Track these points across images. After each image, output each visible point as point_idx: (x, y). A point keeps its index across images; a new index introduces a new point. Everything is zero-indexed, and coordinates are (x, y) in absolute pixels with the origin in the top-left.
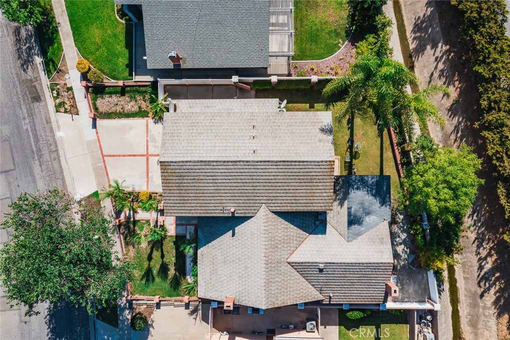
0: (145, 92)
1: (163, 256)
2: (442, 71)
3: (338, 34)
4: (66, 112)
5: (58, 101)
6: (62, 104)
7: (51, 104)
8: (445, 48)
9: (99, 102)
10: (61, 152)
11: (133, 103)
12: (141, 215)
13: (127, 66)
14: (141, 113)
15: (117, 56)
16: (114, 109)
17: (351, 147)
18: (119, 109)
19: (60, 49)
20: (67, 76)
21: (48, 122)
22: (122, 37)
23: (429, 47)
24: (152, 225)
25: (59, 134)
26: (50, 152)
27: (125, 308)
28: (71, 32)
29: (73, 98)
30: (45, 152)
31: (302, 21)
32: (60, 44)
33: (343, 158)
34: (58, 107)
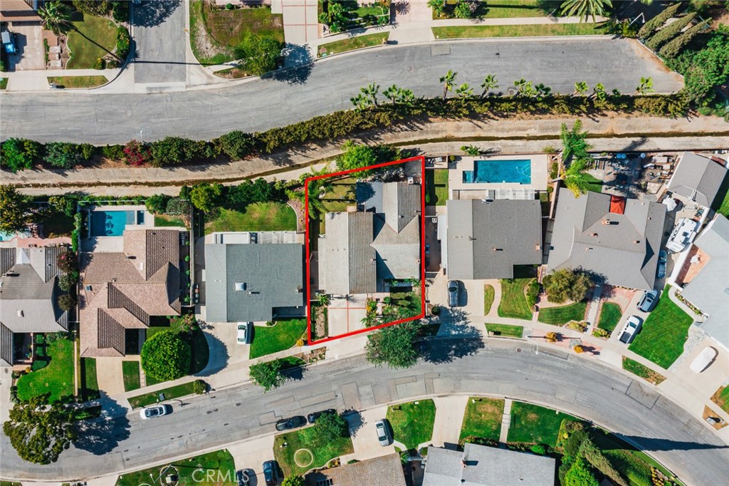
0: (314, 309)
1: (401, 299)
2: (302, 152)
3: (283, 208)
4: (324, 354)
5: (319, 358)
6: (320, 356)
7: (320, 362)
8: (290, 151)
9: (319, 335)
10: (346, 357)
11: (320, 316)
12: (379, 311)
13: (300, 320)
14: (325, 312)
15: (294, 326)
16: (323, 327)
17: (342, 200)
18: (323, 324)
19: (290, 357)
20: (305, 354)
21: (330, 364)
22: (285, 323)
23: (289, 158)
24: (384, 305)
25: (337, 358)
26: (346, 362)
27: (430, 320)
28: (281, 352)
29: (317, 350)
30: (346, 365)
31: (276, 227)
32: (288, 358)
33: (348, 204)
34: (322, 358)
